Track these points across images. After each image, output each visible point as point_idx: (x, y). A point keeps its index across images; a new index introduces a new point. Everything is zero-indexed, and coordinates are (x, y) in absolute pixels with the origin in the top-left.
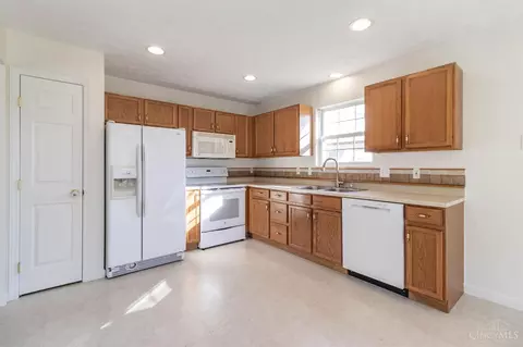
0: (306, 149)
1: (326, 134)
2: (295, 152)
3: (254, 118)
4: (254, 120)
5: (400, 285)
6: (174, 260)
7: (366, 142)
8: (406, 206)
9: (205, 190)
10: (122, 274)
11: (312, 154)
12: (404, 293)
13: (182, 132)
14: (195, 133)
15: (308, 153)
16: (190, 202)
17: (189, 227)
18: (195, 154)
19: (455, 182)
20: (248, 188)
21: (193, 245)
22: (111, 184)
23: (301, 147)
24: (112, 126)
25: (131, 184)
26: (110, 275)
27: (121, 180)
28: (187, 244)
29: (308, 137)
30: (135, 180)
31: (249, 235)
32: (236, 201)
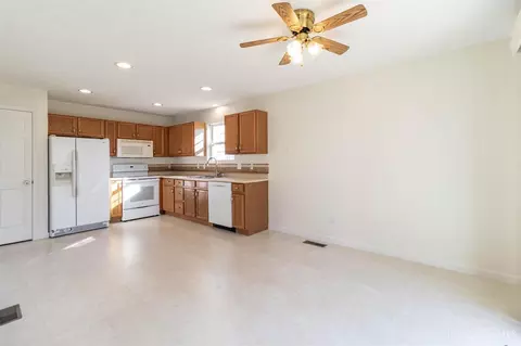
0: (200, 151)
1: (215, 141)
2: (192, 153)
3: (168, 128)
4: (168, 130)
5: (230, 226)
6: (100, 227)
7: (226, 147)
8: (233, 183)
9: (126, 180)
10: (62, 235)
11: (205, 155)
12: (233, 230)
13: (107, 141)
14: (119, 140)
15: (202, 154)
16: (114, 187)
17: (113, 206)
18: (119, 155)
19: (265, 171)
20: (161, 179)
21: (116, 218)
22: (53, 176)
23: (196, 150)
24: (54, 138)
25: (68, 176)
26: (53, 235)
27: (60, 174)
28: (112, 218)
29: (202, 143)
30: (70, 174)
31: (163, 212)
32: (152, 188)
